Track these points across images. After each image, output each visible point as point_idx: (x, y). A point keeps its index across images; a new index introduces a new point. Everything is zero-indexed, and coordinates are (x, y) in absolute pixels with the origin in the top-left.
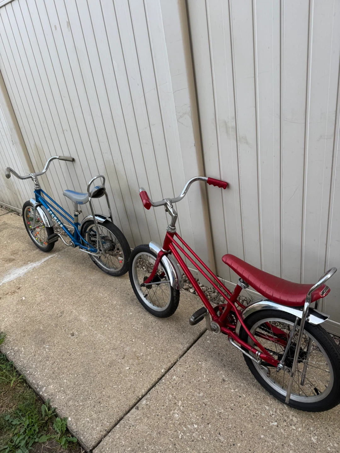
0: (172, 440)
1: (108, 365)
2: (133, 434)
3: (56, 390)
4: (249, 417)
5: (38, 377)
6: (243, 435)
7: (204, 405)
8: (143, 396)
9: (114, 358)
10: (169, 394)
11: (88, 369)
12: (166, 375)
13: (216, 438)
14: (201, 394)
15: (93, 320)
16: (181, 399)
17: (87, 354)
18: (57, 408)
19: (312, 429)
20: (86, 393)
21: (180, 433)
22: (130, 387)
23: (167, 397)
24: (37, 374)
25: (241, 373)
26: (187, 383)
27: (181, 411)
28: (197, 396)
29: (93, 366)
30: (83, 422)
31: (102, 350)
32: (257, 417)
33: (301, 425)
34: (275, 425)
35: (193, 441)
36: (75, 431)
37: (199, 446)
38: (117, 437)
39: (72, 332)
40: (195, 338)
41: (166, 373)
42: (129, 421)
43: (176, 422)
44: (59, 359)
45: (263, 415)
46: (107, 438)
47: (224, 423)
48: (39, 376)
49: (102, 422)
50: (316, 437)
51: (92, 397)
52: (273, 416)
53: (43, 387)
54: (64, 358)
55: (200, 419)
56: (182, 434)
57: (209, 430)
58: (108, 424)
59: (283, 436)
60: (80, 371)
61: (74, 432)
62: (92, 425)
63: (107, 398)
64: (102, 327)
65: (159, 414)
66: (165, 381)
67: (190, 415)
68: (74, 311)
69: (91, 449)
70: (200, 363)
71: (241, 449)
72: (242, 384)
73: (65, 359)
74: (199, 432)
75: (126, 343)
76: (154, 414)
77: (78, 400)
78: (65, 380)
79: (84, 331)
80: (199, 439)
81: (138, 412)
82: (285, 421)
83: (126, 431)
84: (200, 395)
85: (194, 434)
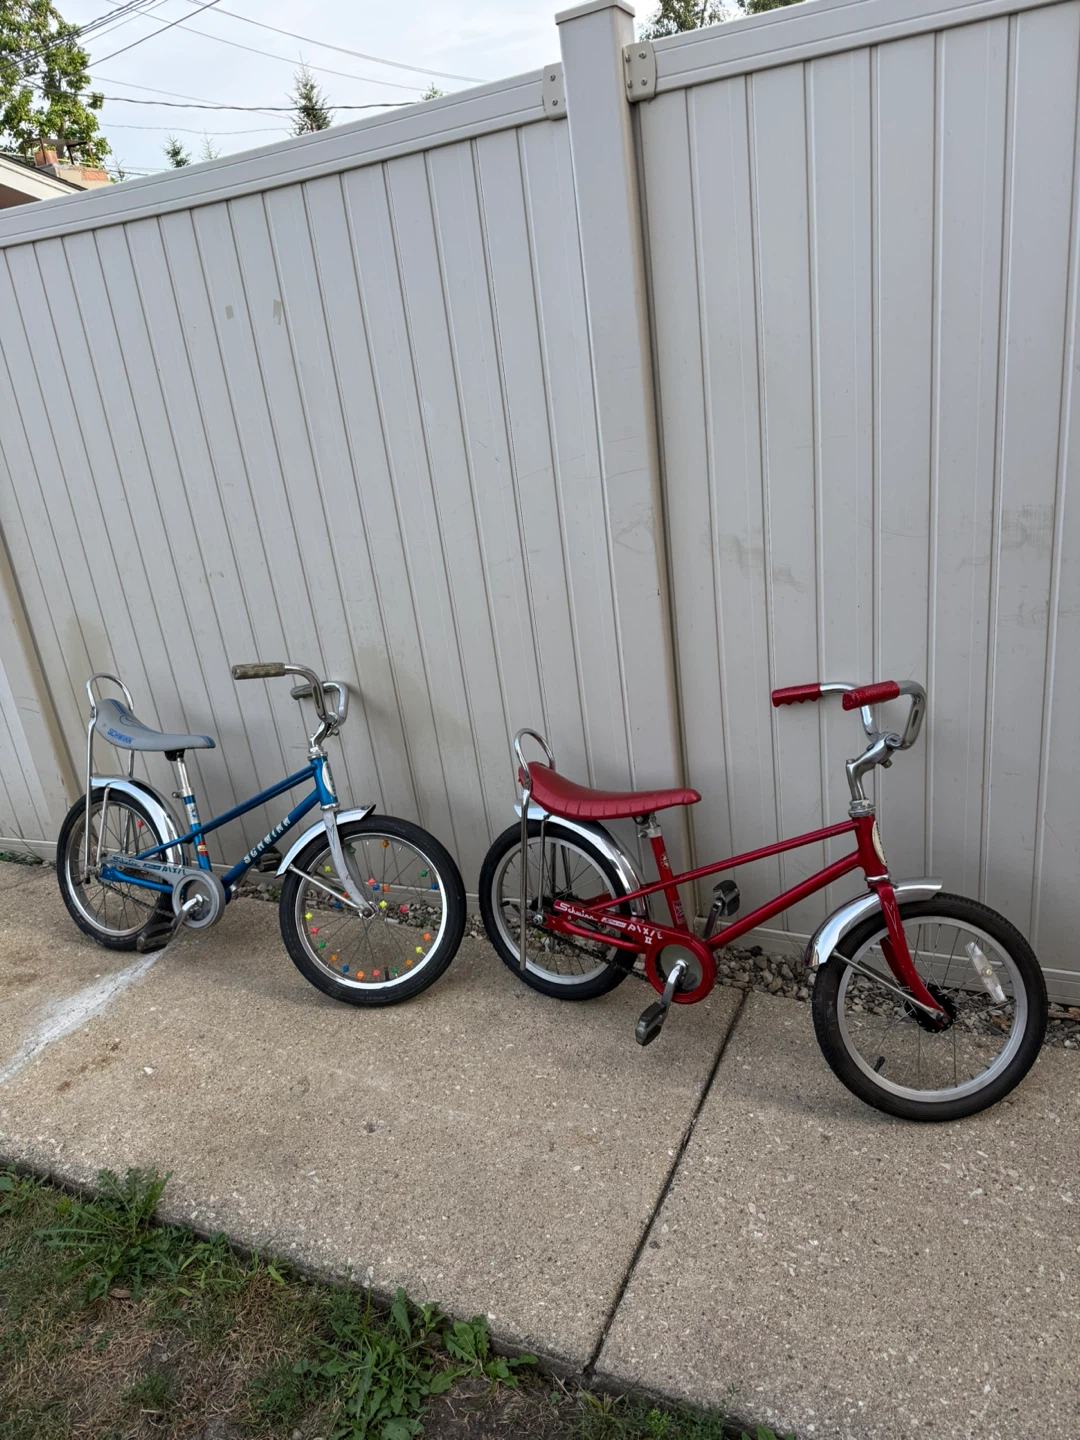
0: (778, 1284)
1: (522, 1174)
2: (676, 1299)
3: (410, 1265)
4: (920, 1194)
5: (333, 1249)
6: (926, 1230)
7: (809, 1197)
8: (652, 1221)
9: (528, 1154)
10: (715, 1197)
11: (470, 1197)
12: (683, 1160)
13: (872, 1252)
14: (791, 1178)
15: (410, 1082)
16: (750, 1198)
17: (446, 1163)
18: (439, 1303)
19: (1053, 1181)
20: (500, 1250)
21: (789, 1266)
22: (609, 1205)
23: (714, 1204)
24: (327, 1243)
25: (855, 1113)
26: (744, 1163)
27: (763, 1223)
28: (783, 1184)
29: (480, 1185)
30: (533, 1312)
31: (481, 1145)
32: (935, 1189)
33: (1030, 1180)
34: (981, 1195)
35: (826, 1272)
36: (522, 1337)
37: (845, 1278)
38: (642, 1317)
39: (365, 1123)
40: (709, 1066)
41: (679, 1156)
42: (651, 1276)
43: (766, 1246)
44: (369, 1193)
45: (946, 1181)
46: (616, 1329)
47: (872, 1219)
48: (336, 1247)
49: (582, 1298)
50: (1069, 1194)
51: (522, 1255)
52: (968, 1178)
53: (364, 1268)
54: (381, 1186)
55: (816, 1226)
56: (795, 1266)
57: (849, 1241)
58: (601, 1298)
59: (1006, 1210)
60: (450, 1206)
61: (521, 1341)
62: (560, 1313)
63: (564, 1246)
64: (447, 1092)
65: (717, 1242)
66: (690, 1172)
67: (788, 1225)
68: (339, 1072)
69: (587, 1363)
70: (752, 1115)
71: (936, 1258)
72: (870, 1135)
73: (388, 1187)
74: (828, 1252)
75: (538, 1114)
76: (704, 1246)
77: (486, 1269)
78: (420, 1237)
79: (401, 1112)
80: (835, 1265)
81: (661, 1253)
82: (996, 1181)
83: (659, 1299)
84: (789, 1180)
85: (820, 1259)
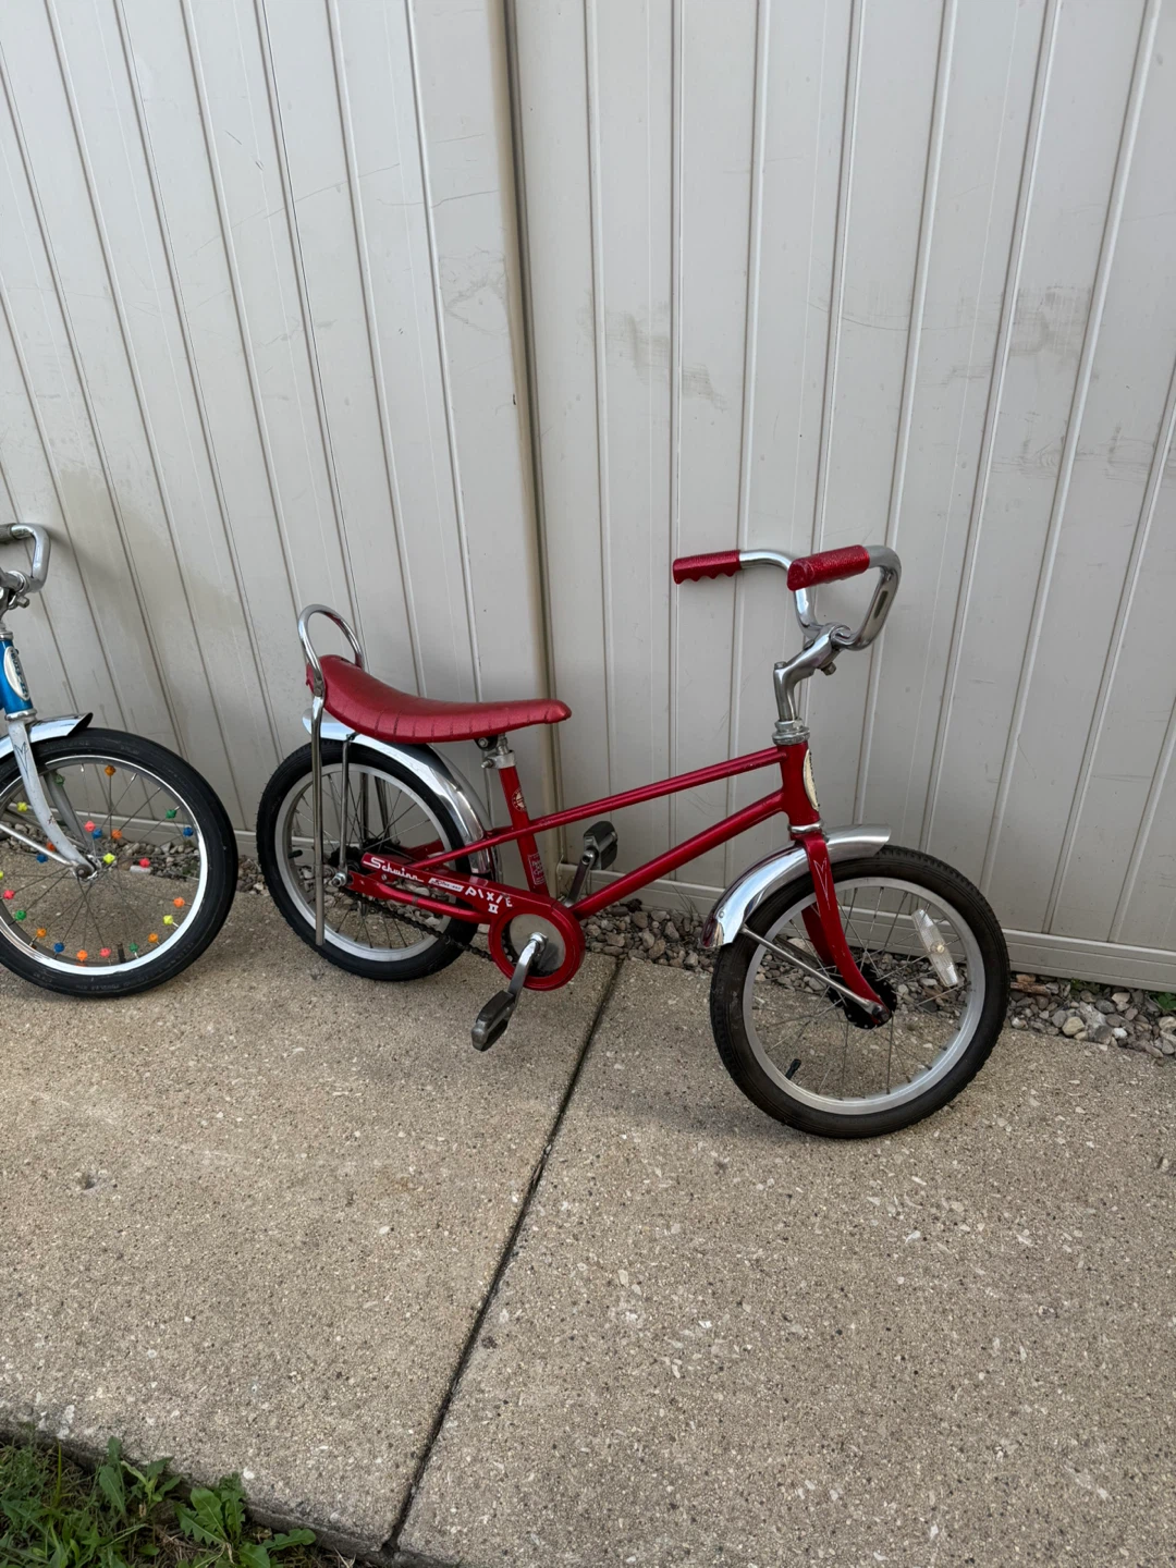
0: (657, 1392)
1: (305, 1243)
2: (518, 1427)
3: (130, 1399)
4: (842, 1243)
5: (14, 1380)
6: (850, 1295)
7: (700, 1256)
8: (487, 1302)
9: (315, 1212)
10: (575, 1263)
11: (228, 1283)
12: (532, 1208)
13: (782, 1333)
14: (676, 1228)
15: (150, 1109)
16: (621, 1262)
17: (195, 1231)
18: (171, 1459)
19: (1006, 1215)
20: (268, 1365)
21: (672, 1363)
22: (428, 1285)
23: (573, 1273)
25: (758, 1129)
26: (614, 1209)
27: (639, 1298)
28: (665, 1237)
29: (243, 1264)
30: (311, 1463)
31: (249, 1202)
32: (861, 1234)
33: (979, 1216)
34: (918, 1240)
35: (721, 1369)
36: (293, 1505)
37: (747, 1376)
38: (469, 1459)
39: (79, 1174)
40: (570, 1066)
41: (527, 1202)
42: (483, 1392)
43: (641, 1335)
44: (76, 1286)
45: (875, 1223)
46: (431, 1479)
47: (781, 1284)
48: (19, 1377)
49: (383, 1434)
50: (1027, 1232)
51: (299, 1371)
52: (902, 1217)
53: (59, 1409)
54: (95, 1274)
55: (710, 1300)
56: (680, 1362)
57: (752, 1318)
58: (411, 1432)
59: (951, 1261)
60: (197, 1300)
61: (292, 1510)
62: (351, 1461)
63: (360, 1353)
64: (204, 1123)
65: (575, 1332)
66: (540, 1227)
67: (672, 1301)
68: (46, 1097)
69: (386, 1537)
70: (625, 1137)
71: (864, 1337)
72: (778, 1160)
73: (106, 1276)
74: (724, 1338)
75: (333, 1150)
76: (557, 1340)
77: (245, 1398)
78: (150, 1352)
79: (134, 1156)
80: (735, 1356)
81: (498, 1354)
82: (937, 1219)
83: (492, 1428)
84: (673, 1231)
85: (714, 1349)
